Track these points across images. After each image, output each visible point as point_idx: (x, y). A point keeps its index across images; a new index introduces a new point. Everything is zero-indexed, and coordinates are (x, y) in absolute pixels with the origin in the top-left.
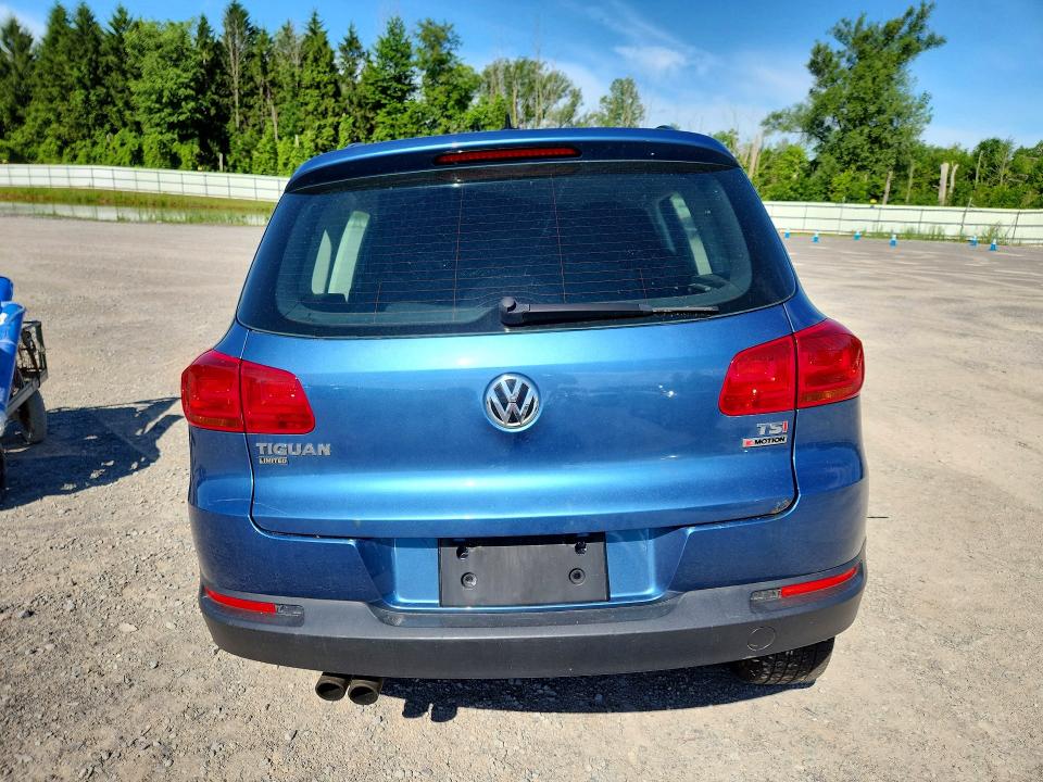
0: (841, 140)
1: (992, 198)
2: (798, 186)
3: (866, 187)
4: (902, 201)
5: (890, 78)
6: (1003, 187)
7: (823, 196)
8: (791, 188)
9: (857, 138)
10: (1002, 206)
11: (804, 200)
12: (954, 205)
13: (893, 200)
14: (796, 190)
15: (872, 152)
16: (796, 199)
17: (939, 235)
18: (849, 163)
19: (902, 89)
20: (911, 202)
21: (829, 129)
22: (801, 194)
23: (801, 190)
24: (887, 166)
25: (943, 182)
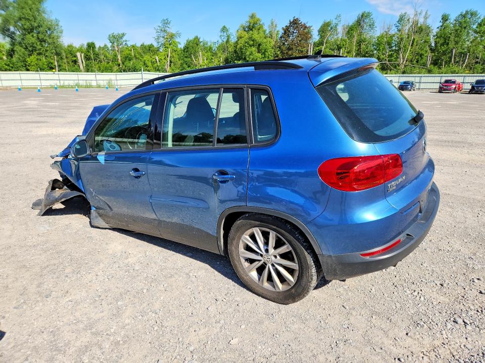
0: (23, 39)
1: (102, 68)
2: (9, 63)
3: (46, 63)
4: (65, 70)
5: (38, 10)
6: (104, 64)
7: (25, 68)
8: (6, 64)
9: (31, 39)
10: (107, 72)
11: (15, 71)
12: (88, 72)
13: (61, 70)
14: (8, 65)
15: (42, 46)
16: (10, 70)
17: (90, 85)
18: (32, 51)
19: (46, 16)
20: (69, 71)
21: (14, 33)
22: (12, 67)
23: (11, 65)
24: (52, 53)
25: (80, 61)
